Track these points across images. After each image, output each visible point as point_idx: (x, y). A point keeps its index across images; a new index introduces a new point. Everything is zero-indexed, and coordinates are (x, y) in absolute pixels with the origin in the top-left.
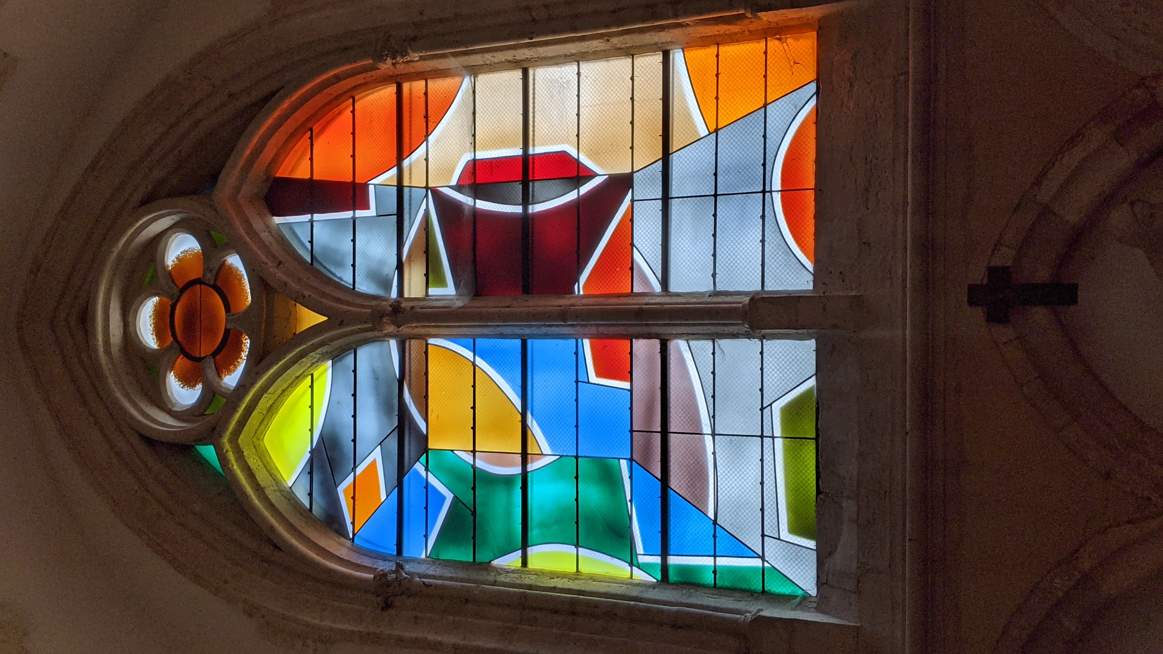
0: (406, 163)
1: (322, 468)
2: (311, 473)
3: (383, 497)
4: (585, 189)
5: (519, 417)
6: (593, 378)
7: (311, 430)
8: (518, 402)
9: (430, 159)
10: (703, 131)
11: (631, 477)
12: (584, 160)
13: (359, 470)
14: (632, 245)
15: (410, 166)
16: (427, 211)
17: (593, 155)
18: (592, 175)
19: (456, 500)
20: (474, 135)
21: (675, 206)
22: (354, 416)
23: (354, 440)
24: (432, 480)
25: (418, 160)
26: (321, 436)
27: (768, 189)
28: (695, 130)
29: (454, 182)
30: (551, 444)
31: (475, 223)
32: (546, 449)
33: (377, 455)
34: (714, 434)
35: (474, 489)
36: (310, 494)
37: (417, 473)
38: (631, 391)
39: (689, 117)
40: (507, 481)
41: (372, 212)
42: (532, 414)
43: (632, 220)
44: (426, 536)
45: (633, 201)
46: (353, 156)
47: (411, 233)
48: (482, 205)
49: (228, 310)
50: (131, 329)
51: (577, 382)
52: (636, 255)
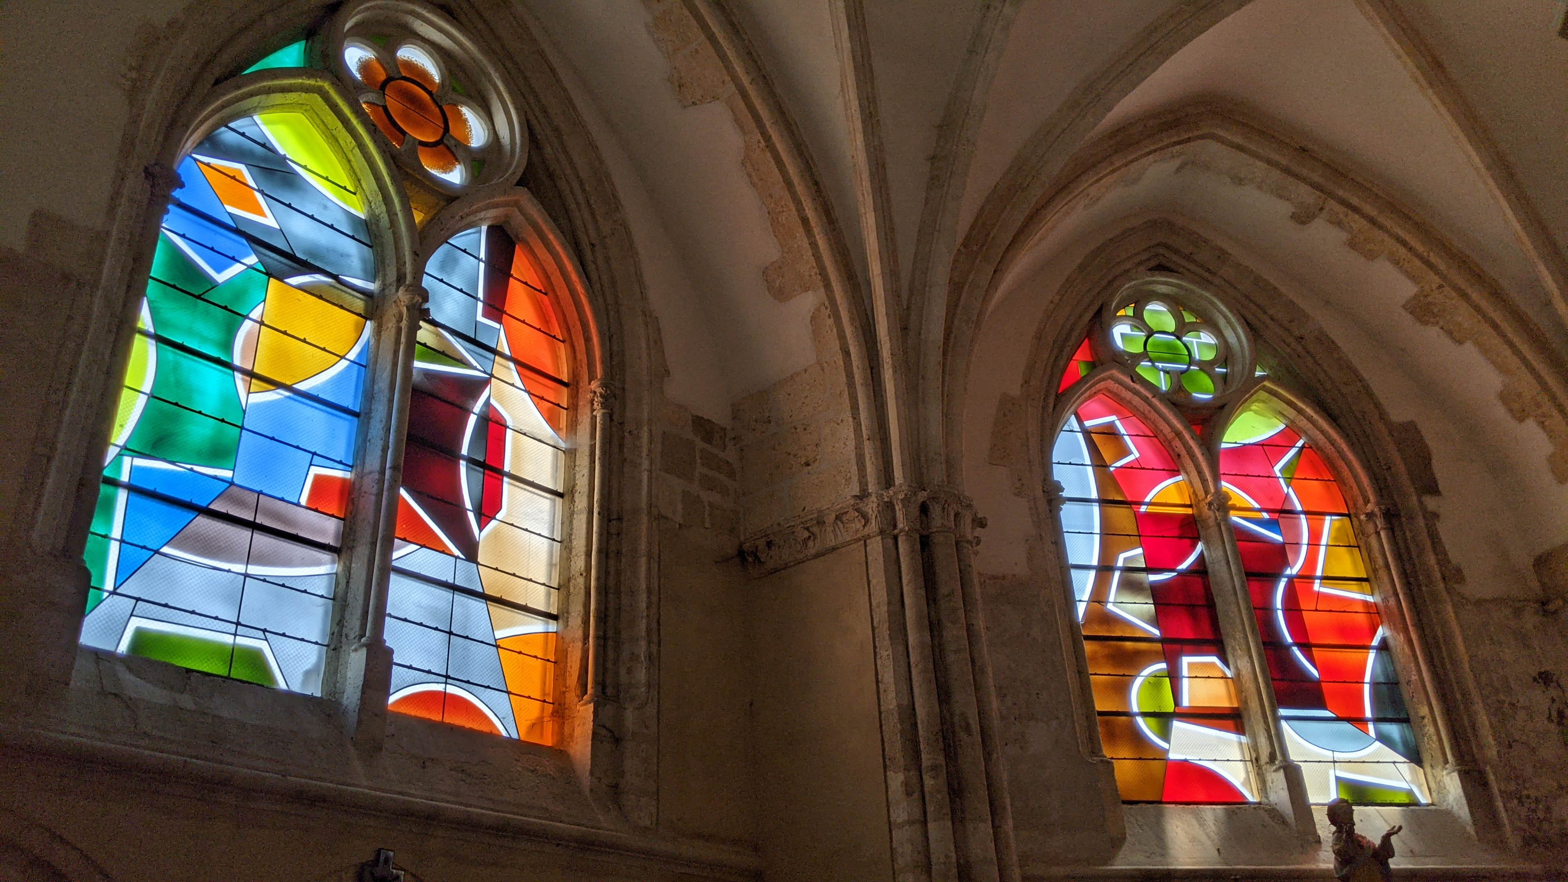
0: (512, 365)
1: (265, 159)
2: (263, 145)
3: (230, 209)
4: (471, 516)
5: (288, 383)
6: (314, 471)
8: (302, 387)
9: (511, 387)
10: (499, 634)
11: (215, 477)
12: (493, 524)
13: (258, 196)
14: (422, 546)
15: (508, 368)
16: (475, 368)
17: (495, 534)
18: (481, 528)
19: (214, 285)
20: (525, 434)
21: (447, 594)
22: (312, 217)
23: (289, 206)
24: (237, 268)
25: (512, 376)
26: (295, 173)
27: (449, 681)
28: (501, 628)
29: (492, 401)
30: (258, 406)
31: (461, 408)
32: (255, 398)
33: (270, 221)
34: (246, 575)
35: (224, 307)
36: (242, 134)
37: (247, 255)
38: (298, 504)
39: (510, 625)
40: (228, 345)
41: (480, 318)
42: (288, 397)
43: (443, 552)
44: (183, 236)
45: (457, 557)
46: (523, 322)
47: (459, 346)
48: (472, 420)
49: (422, 143)
50: (419, 42)
51: (314, 454)
52: (413, 547)
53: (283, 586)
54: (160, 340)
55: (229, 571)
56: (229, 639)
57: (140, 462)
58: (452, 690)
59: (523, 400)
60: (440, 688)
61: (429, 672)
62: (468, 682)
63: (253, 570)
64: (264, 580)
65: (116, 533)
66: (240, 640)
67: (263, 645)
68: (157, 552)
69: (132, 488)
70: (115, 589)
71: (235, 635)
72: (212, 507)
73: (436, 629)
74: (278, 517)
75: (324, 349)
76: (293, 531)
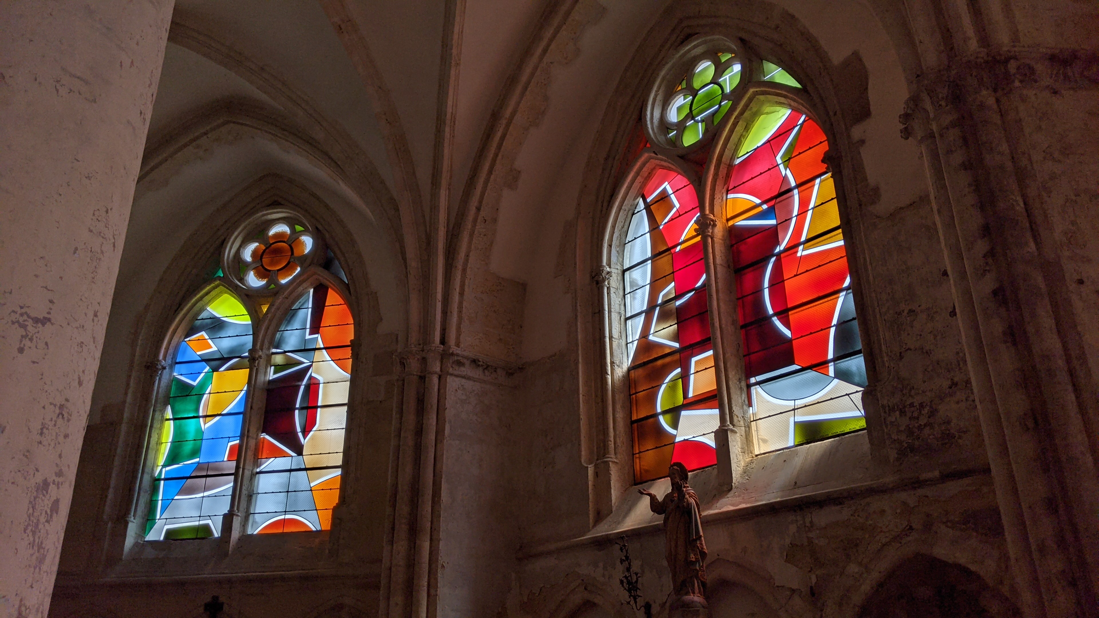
0: (324, 351)
1: (212, 323)
2: (210, 318)
3: (199, 353)
4: (300, 435)
5: (219, 413)
6: (230, 444)
7: (227, 317)
8: (224, 412)
9: (323, 362)
10: (312, 485)
11: (192, 463)
12: (311, 433)
13: (210, 341)
14: (276, 458)
15: (323, 354)
16: (304, 363)
17: (312, 438)
18: (305, 438)
19: (192, 387)
20: (328, 383)
21: (287, 474)
22: (229, 337)
23: (220, 337)
24: (202, 375)
25: (324, 356)
26: (224, 322)
27: (287, 513)
28: (312, 482)
29: (313, 375)
30: (208, 428)
31: (296, 386)
32: (207, 425)
33: (214, 348)
34: (203, 497)
35: (196, 395)
36: (202, 319)
37: (205, 368)
38: (223, 461)
39: (318, 478)
40: (197, 410)
41: (308, 337)
42: (221, 418)
43: (285, 457)
44: (181, 375)
45: (292, 456)
46: (330, 326)
47: (296, 356)
48: (302, 388)
49: (278, 270)
50: (277, 223)
51: (229, 437)
52: (272, 459)
53: (216, 496)
54: (174, 419)
55: (196, 498)
56: (197, 523)
57: (168, 468)
58: (288, 517)
59: (331, 365)
60: (282, 517)
61: (276, 512)
62: (294, 511)
63: (206, 494)
64: (209, 497)
65: (160, 498)
66: (201, 522)
67: (209, 522)
68: (173, 499)
69: (165, 479)
70: (160, 517)
71: (199, 521)
72: (192, 475)
73: (280, 492)
74: (216, 469)
75: (233, 391)
76: (220, 473)
